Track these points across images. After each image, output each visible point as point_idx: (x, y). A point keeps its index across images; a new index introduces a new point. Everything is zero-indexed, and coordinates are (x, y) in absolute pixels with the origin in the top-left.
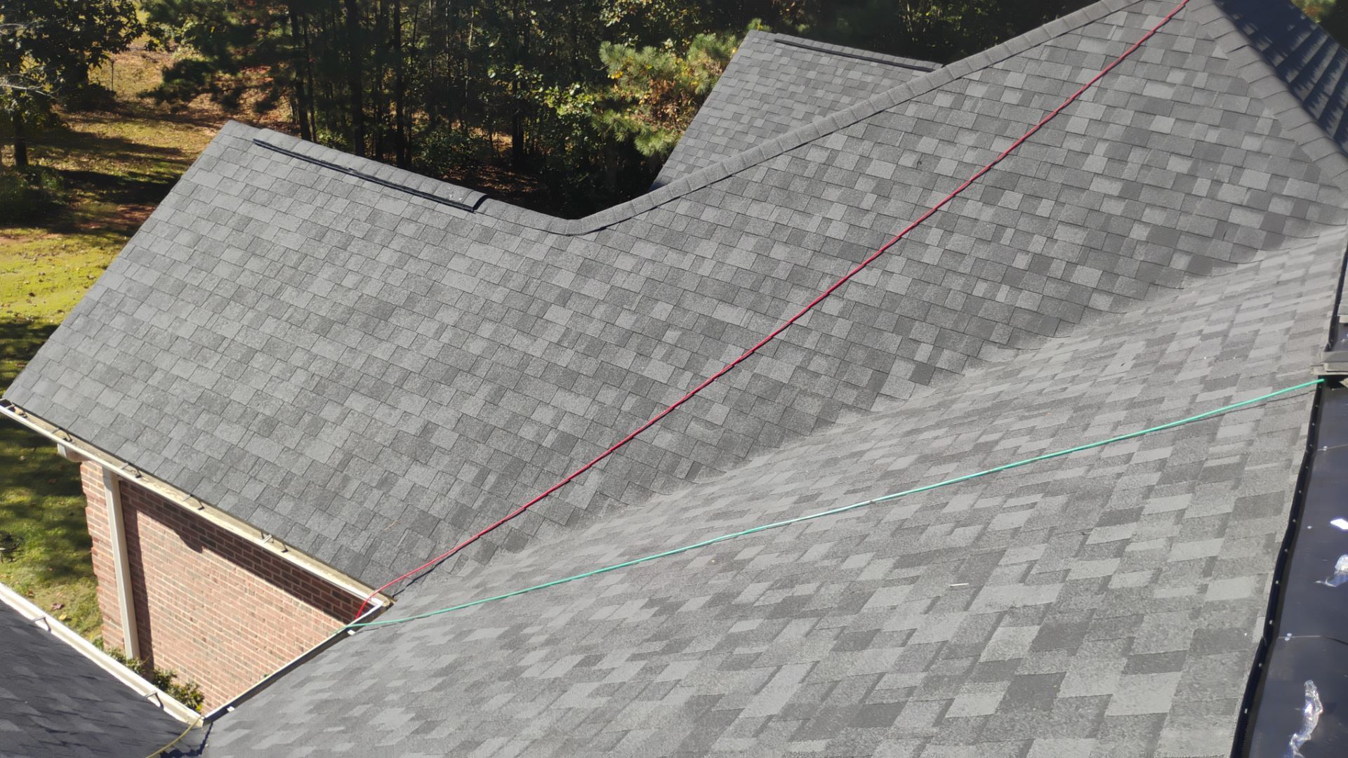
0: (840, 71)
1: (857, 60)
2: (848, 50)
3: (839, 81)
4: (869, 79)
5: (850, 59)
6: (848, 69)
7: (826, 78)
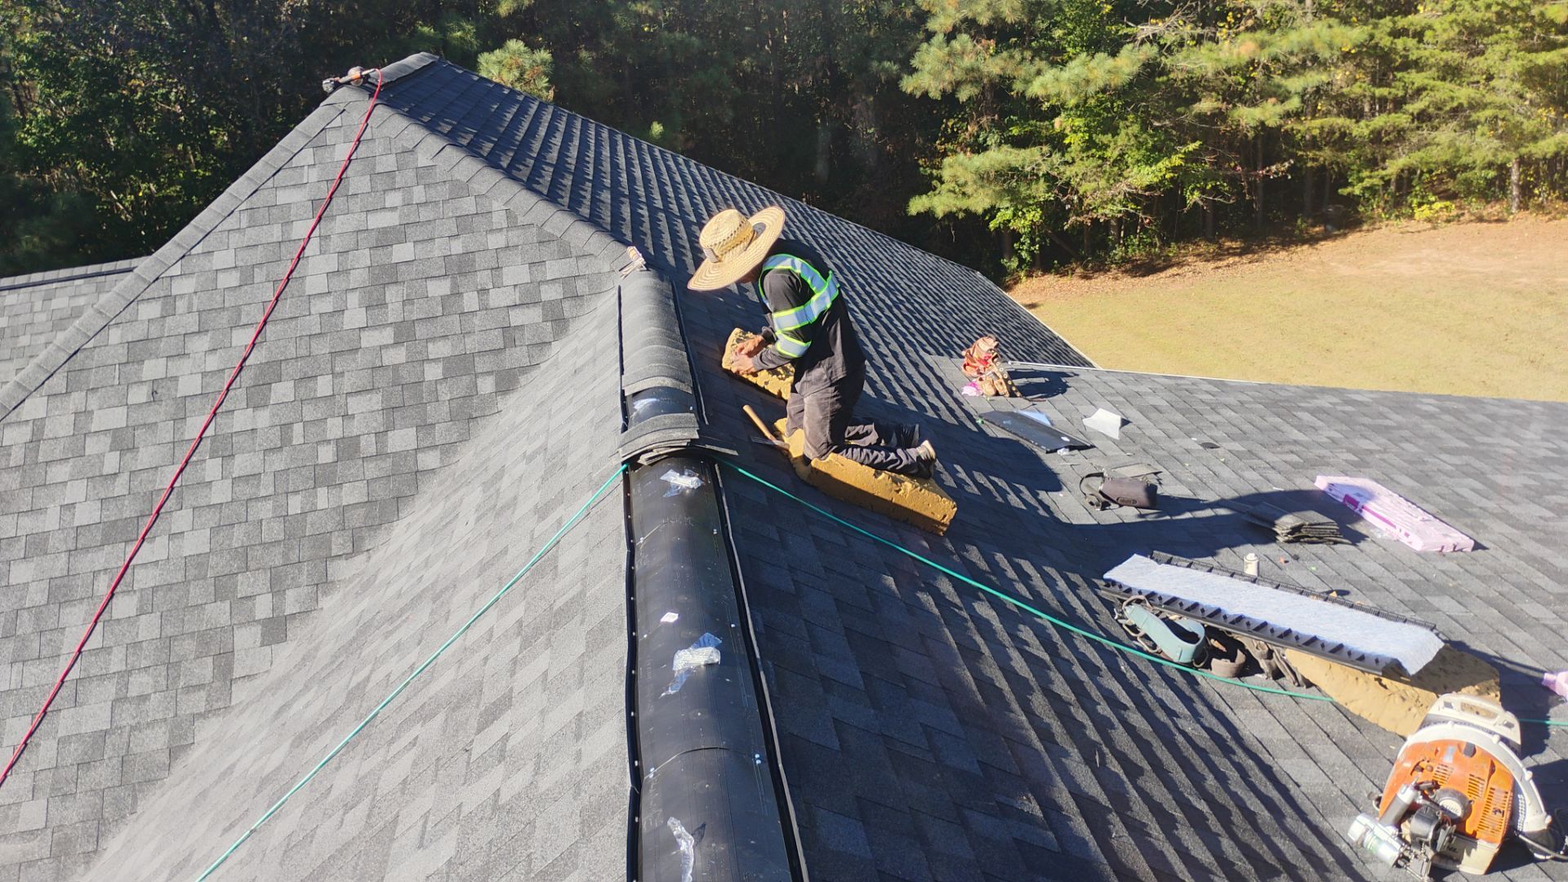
0: (38, 306)
1: (54, 285)
2: (37, 277)
3: (42, 317)
4: (81, 301)
5: (44, 287)
6: (48, 299)
7: (23, 320)
